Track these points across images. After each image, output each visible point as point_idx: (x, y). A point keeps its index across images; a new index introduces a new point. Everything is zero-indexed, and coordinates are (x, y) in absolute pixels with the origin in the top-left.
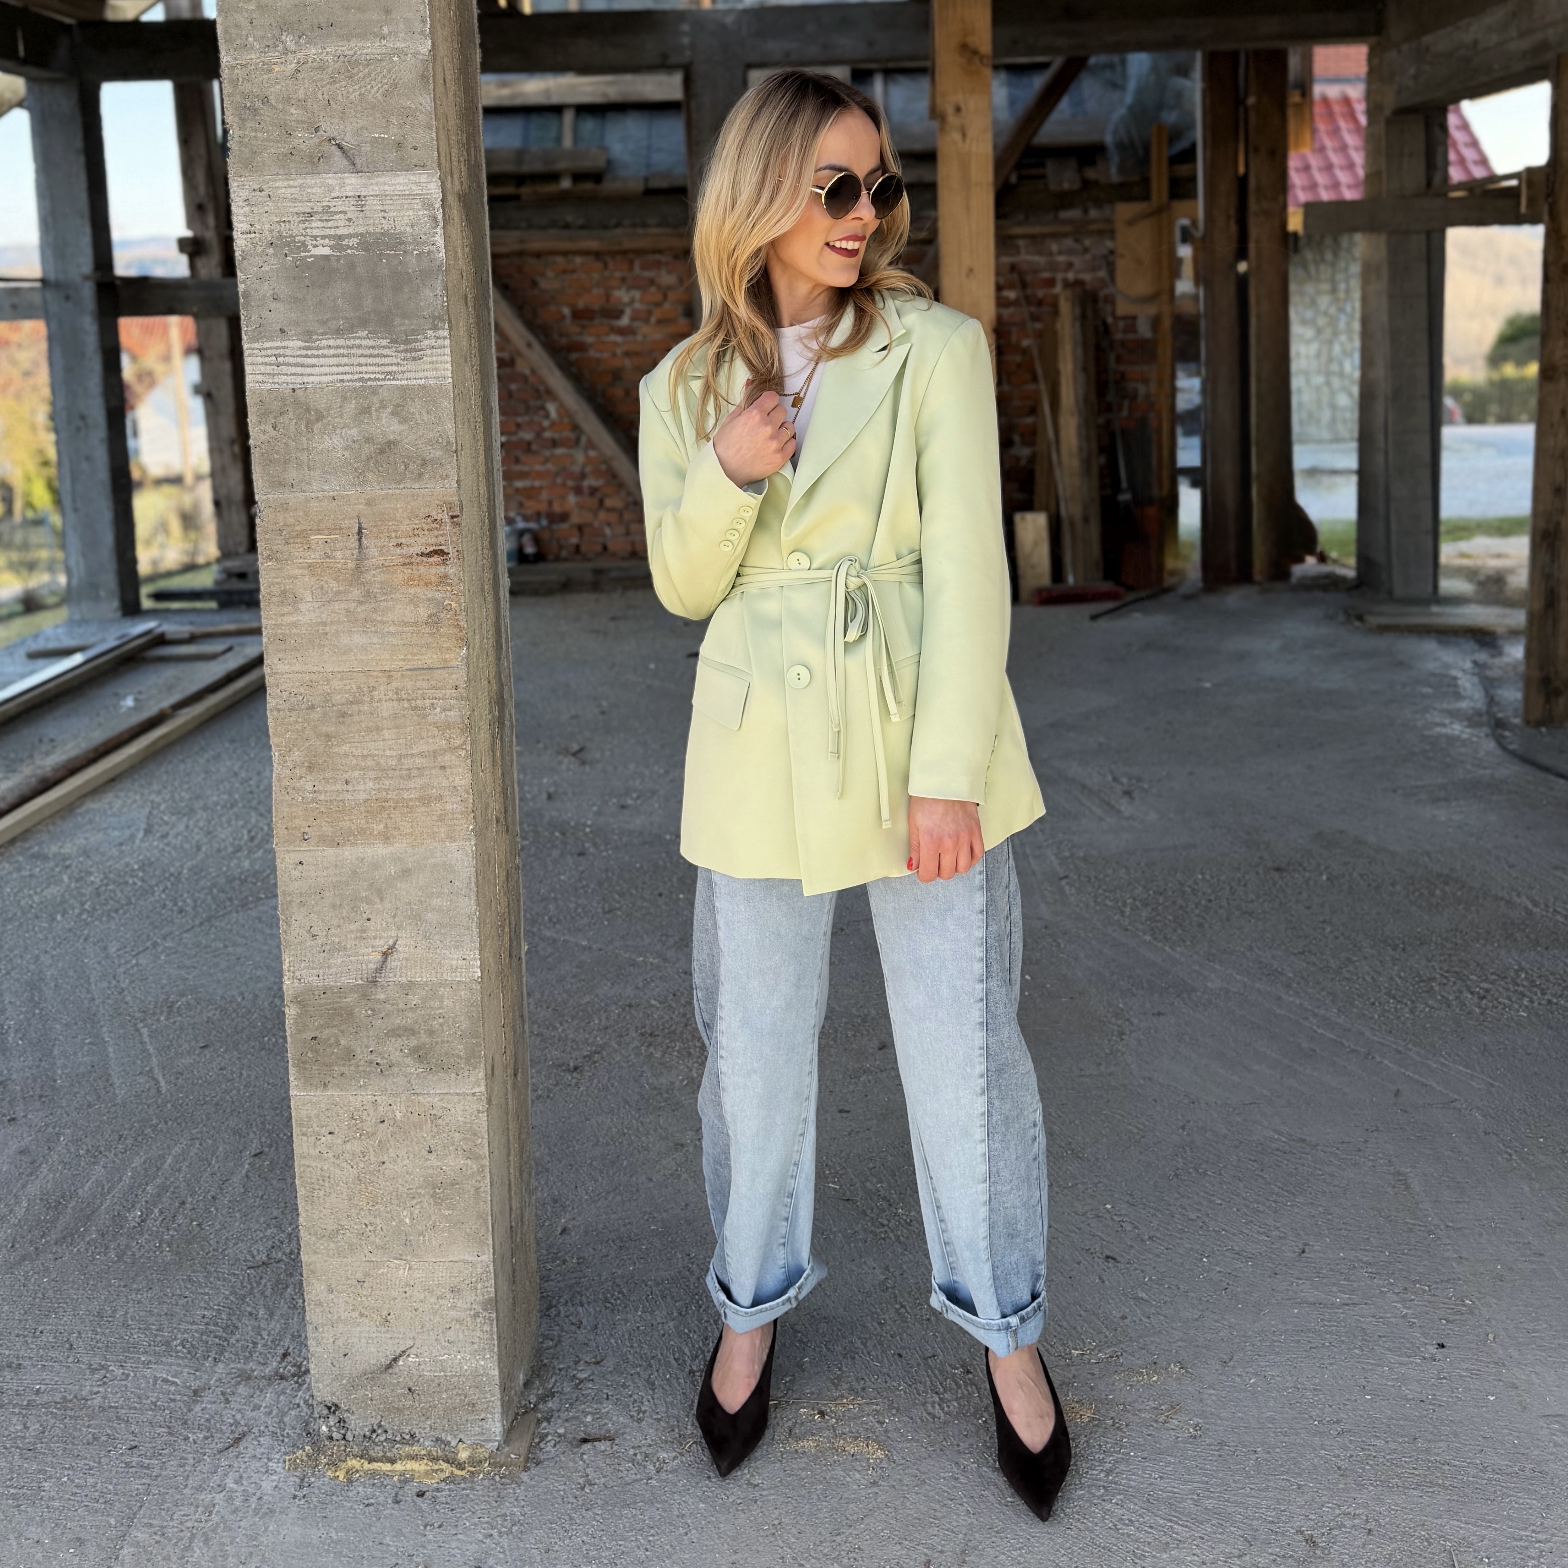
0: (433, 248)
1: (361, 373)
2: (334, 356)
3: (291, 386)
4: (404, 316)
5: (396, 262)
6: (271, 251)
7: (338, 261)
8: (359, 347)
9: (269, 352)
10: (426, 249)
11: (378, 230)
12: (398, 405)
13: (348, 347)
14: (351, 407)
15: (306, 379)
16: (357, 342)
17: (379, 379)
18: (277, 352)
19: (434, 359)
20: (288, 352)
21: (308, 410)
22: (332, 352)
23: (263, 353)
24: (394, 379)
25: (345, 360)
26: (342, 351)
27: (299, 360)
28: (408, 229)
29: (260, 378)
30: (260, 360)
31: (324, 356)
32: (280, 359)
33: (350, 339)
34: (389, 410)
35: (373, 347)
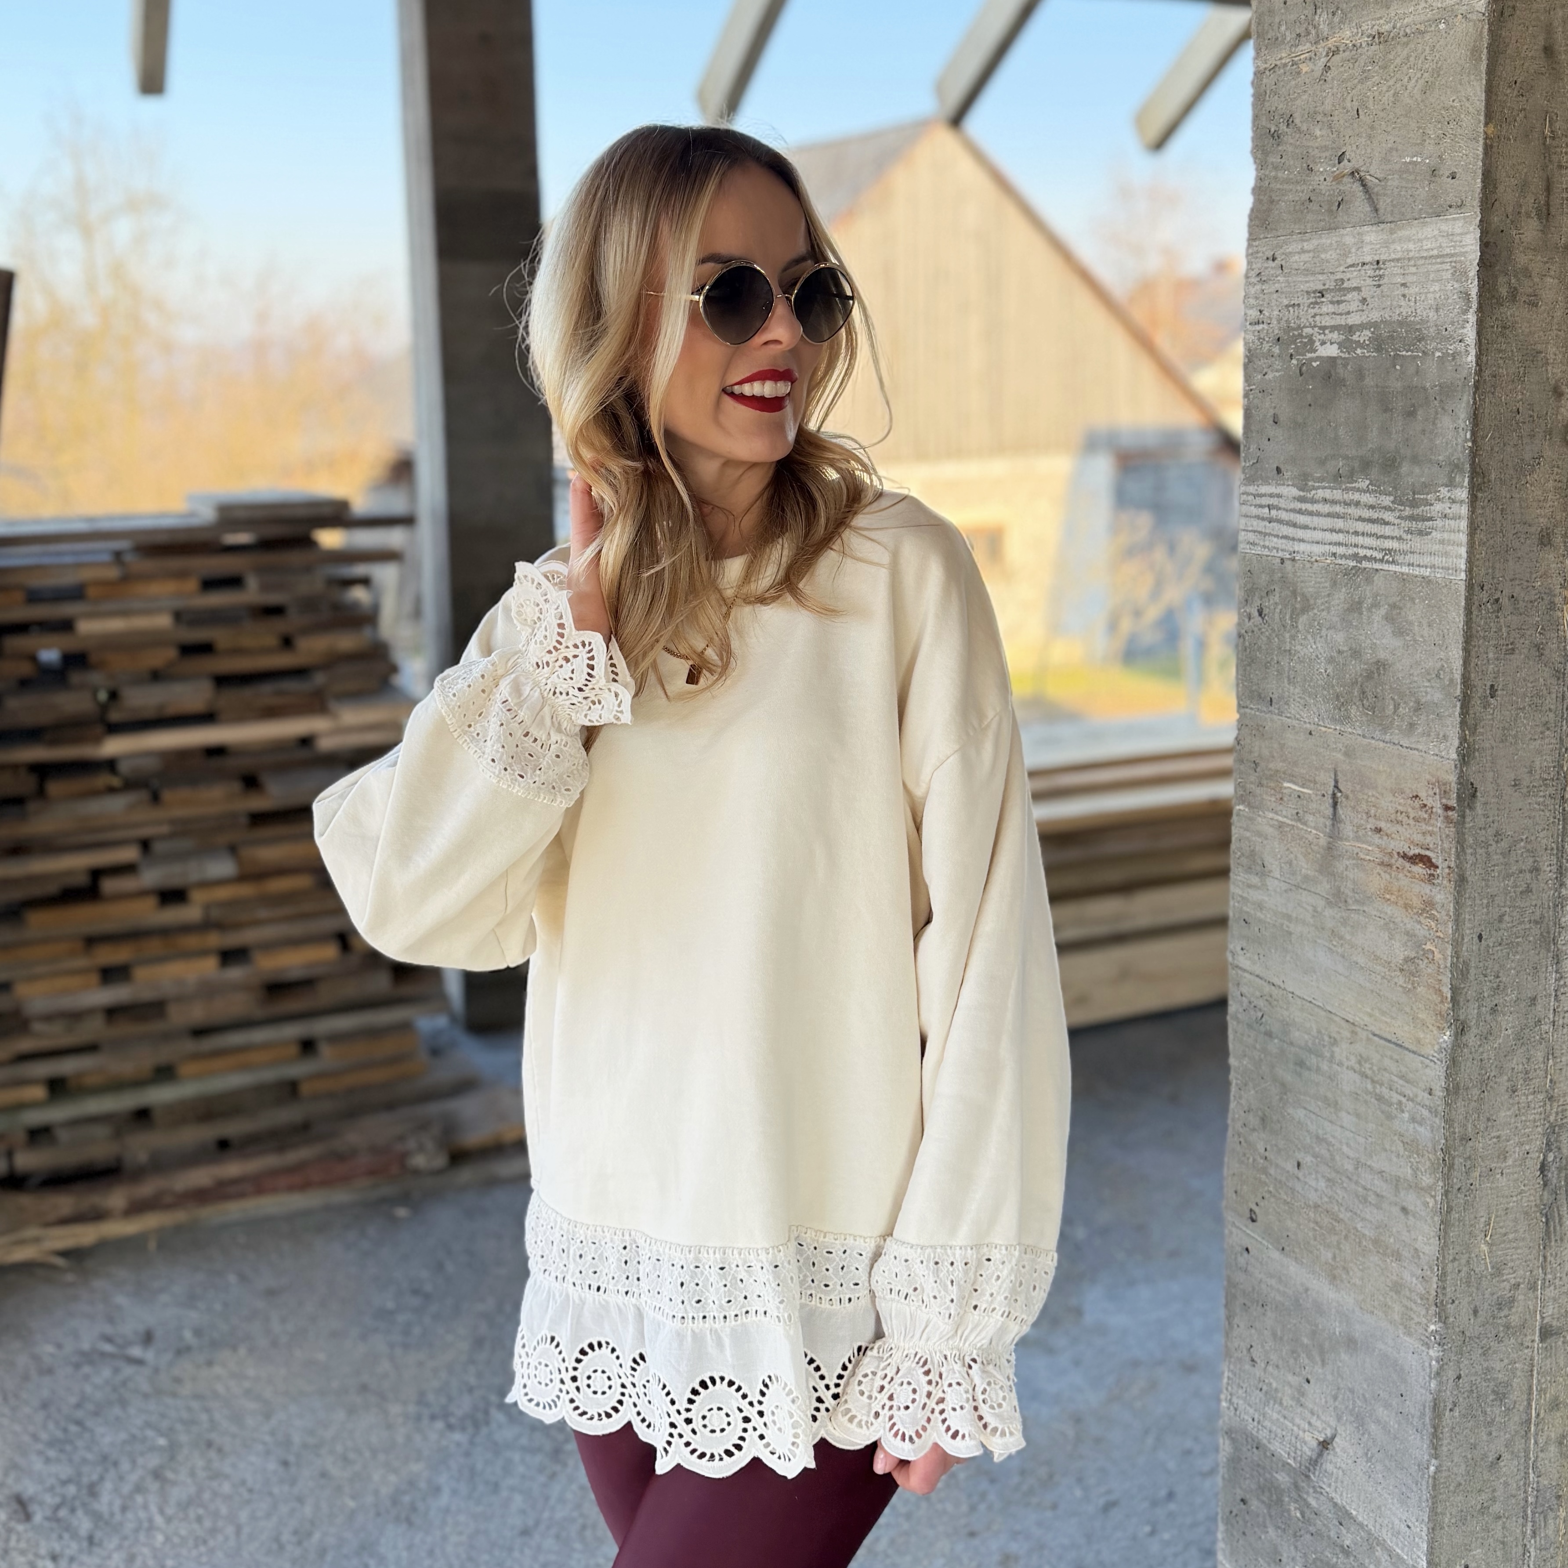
0: (1461, 347)
1: (1356, 546)
2: (1329, 515)
3: (1280, 554)
4: (1415, 460)
5: (1411, 370)
6: (1276, 350)
7: (1345, 366)
8: (1357, 504)
9: (1265, 501)
10: (1451, 349)
11: (1397, 318)
12: (1393, 606)
13: (1347, 504)
14: (1340, 597)
15: (1298, 547)
16: (1356, 496)
17: (1375, 560)
18: (1271, 501)
19: (1446, 536)
20: (1282, 503)
21: (1294, 593)
22: (1326, 508)
23: (1258, 501)
24: (1393, 562)
25: (1339, 524)
26: (1338, 509)
27: (1293, 517)
28: (1432, 314)
29: (1251, 537)
30: (1254, 511)
31: (1318, 514)
32: (1274, 513)
33: (1347, 490)
34: (1383, 611)
35: (1372, 507)
